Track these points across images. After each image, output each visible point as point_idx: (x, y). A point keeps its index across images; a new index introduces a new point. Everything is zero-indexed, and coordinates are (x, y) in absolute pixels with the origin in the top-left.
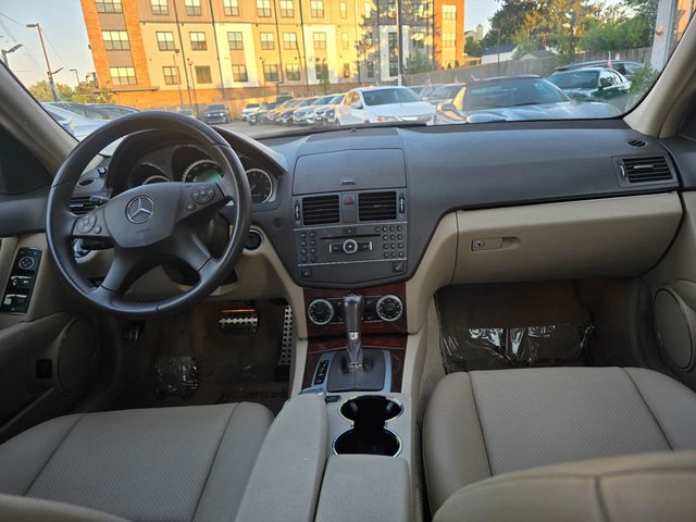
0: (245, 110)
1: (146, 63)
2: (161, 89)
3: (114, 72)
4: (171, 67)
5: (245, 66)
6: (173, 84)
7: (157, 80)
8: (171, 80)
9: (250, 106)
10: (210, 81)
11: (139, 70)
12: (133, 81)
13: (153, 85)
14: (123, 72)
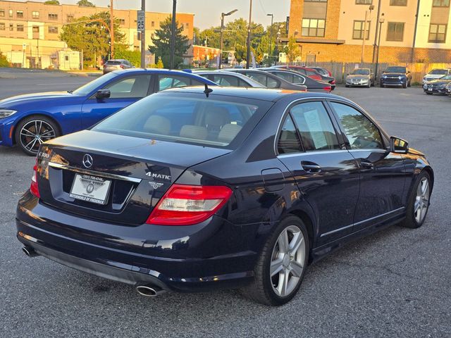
0: (428, 76)
1: (338, 16)
2: (347, 43)
3: (305, 23)
4: (362, 22)
5: (446, 25)
6: (360, 38)
7: (345, 34)
8: (359, 34)
9: (435, 72)
10: (401, 39)
11: (329, 22)
12: (320, 33)
13: (340, 38)
14: (314, 23)
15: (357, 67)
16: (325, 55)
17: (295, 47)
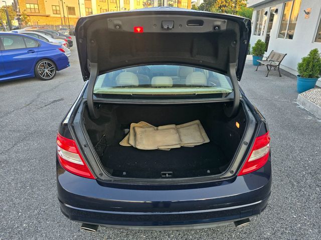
1: (44, 3)
2: (51, 16)
3: (28, 6)
4: (55, 6)
5: (91, 9)
6: (57, 14)
7: (49, 12)
8: (56, 12)
10: (75, 14)
11: (40, 6)
12: (37, 11)
13: (47, 14)
14: (32, 6)
15: (61, 27)
16: (42, 22)
17: (26, 18)
